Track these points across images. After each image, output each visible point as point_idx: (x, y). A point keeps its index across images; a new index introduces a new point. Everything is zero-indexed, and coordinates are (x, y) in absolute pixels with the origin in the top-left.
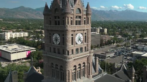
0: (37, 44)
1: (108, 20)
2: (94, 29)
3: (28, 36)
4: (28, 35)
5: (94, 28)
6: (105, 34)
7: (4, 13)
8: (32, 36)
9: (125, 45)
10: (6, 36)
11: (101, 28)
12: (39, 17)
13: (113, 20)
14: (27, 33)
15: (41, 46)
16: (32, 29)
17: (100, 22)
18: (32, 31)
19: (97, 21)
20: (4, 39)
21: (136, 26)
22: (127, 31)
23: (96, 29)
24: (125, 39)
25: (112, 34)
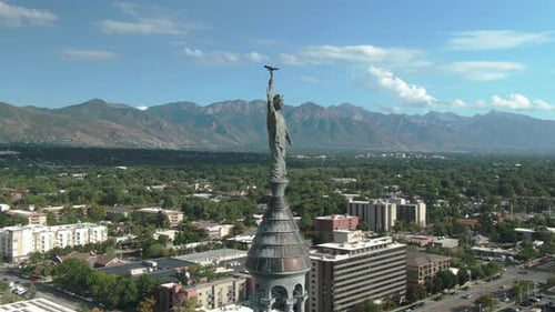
0: (136, 290)
1: (423, 154)
2: (376, 206)
3: (105, 239)
4: (105, 235)
5: (375, 202)
6: (418, 229)
7: (26, 126)
8: (124, 239)
9: (512, 293)
10: (15, 245)
11: (403, 202)
12: (160, 138)
13: (442, 151)
14: (103, 228)
15: (153, 301)
16: (127, 201)
17: (393, 160)
18: (126, 214)
19: (381, 159)
20: (8, 258)
21: (538, 180)
22: (507, 208)
23: (383, 207)
24: (508, 255)
25: (447, 228)
